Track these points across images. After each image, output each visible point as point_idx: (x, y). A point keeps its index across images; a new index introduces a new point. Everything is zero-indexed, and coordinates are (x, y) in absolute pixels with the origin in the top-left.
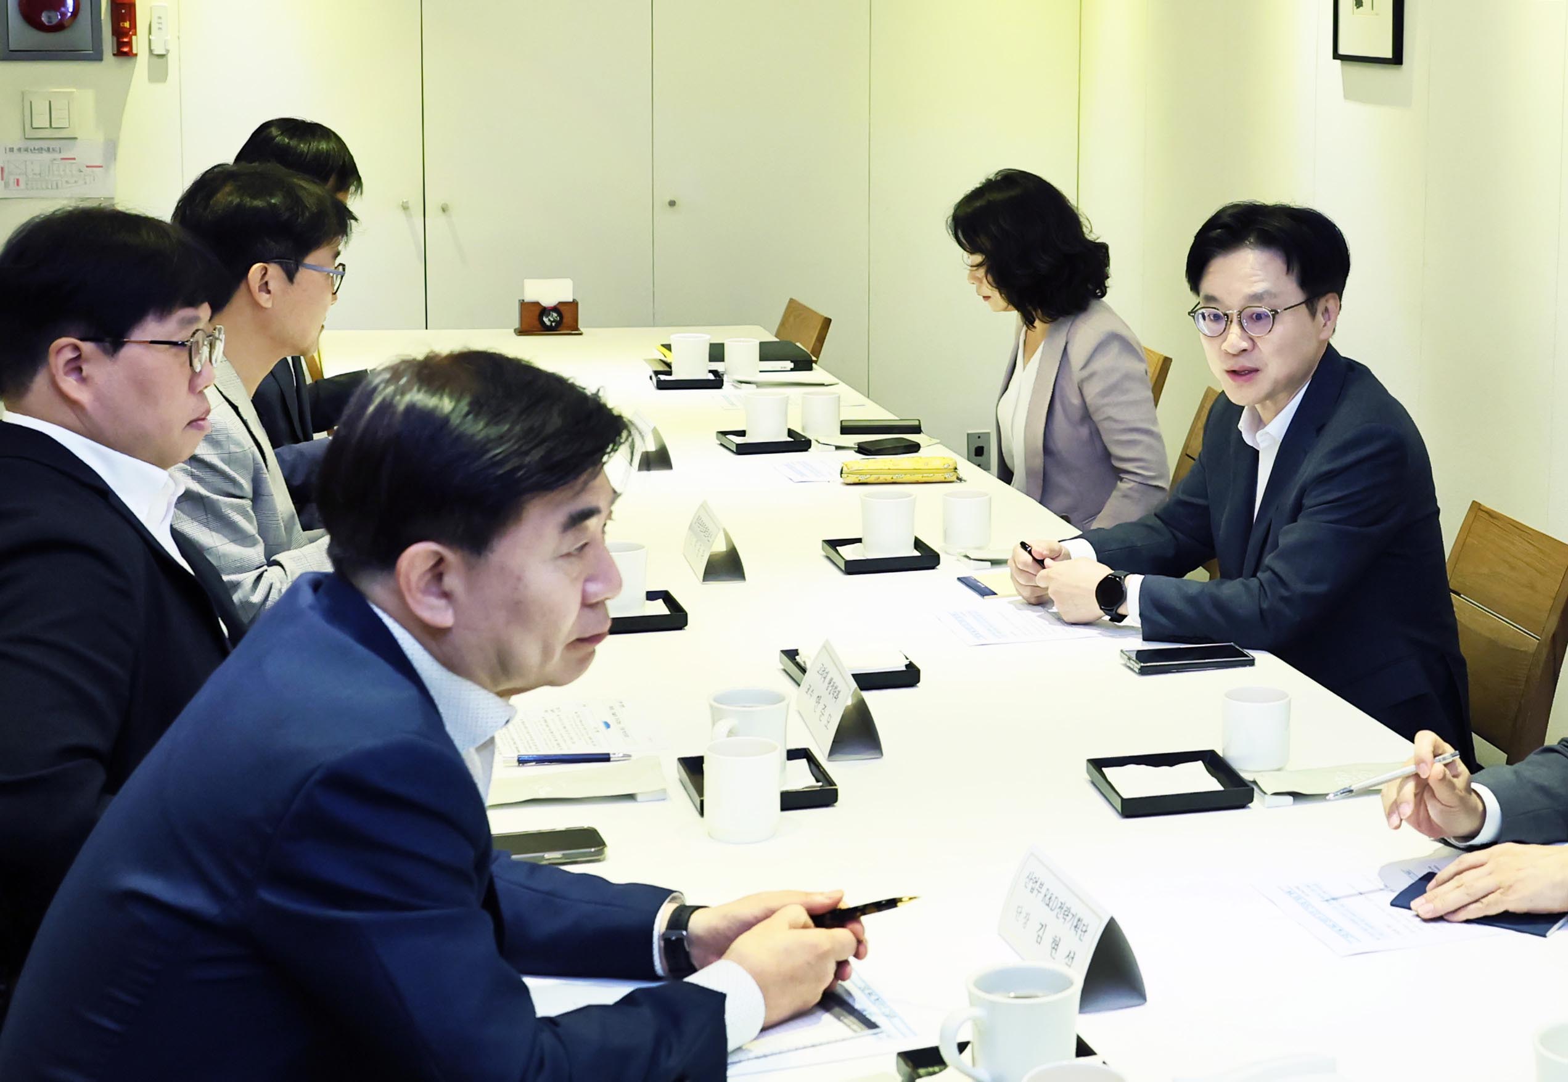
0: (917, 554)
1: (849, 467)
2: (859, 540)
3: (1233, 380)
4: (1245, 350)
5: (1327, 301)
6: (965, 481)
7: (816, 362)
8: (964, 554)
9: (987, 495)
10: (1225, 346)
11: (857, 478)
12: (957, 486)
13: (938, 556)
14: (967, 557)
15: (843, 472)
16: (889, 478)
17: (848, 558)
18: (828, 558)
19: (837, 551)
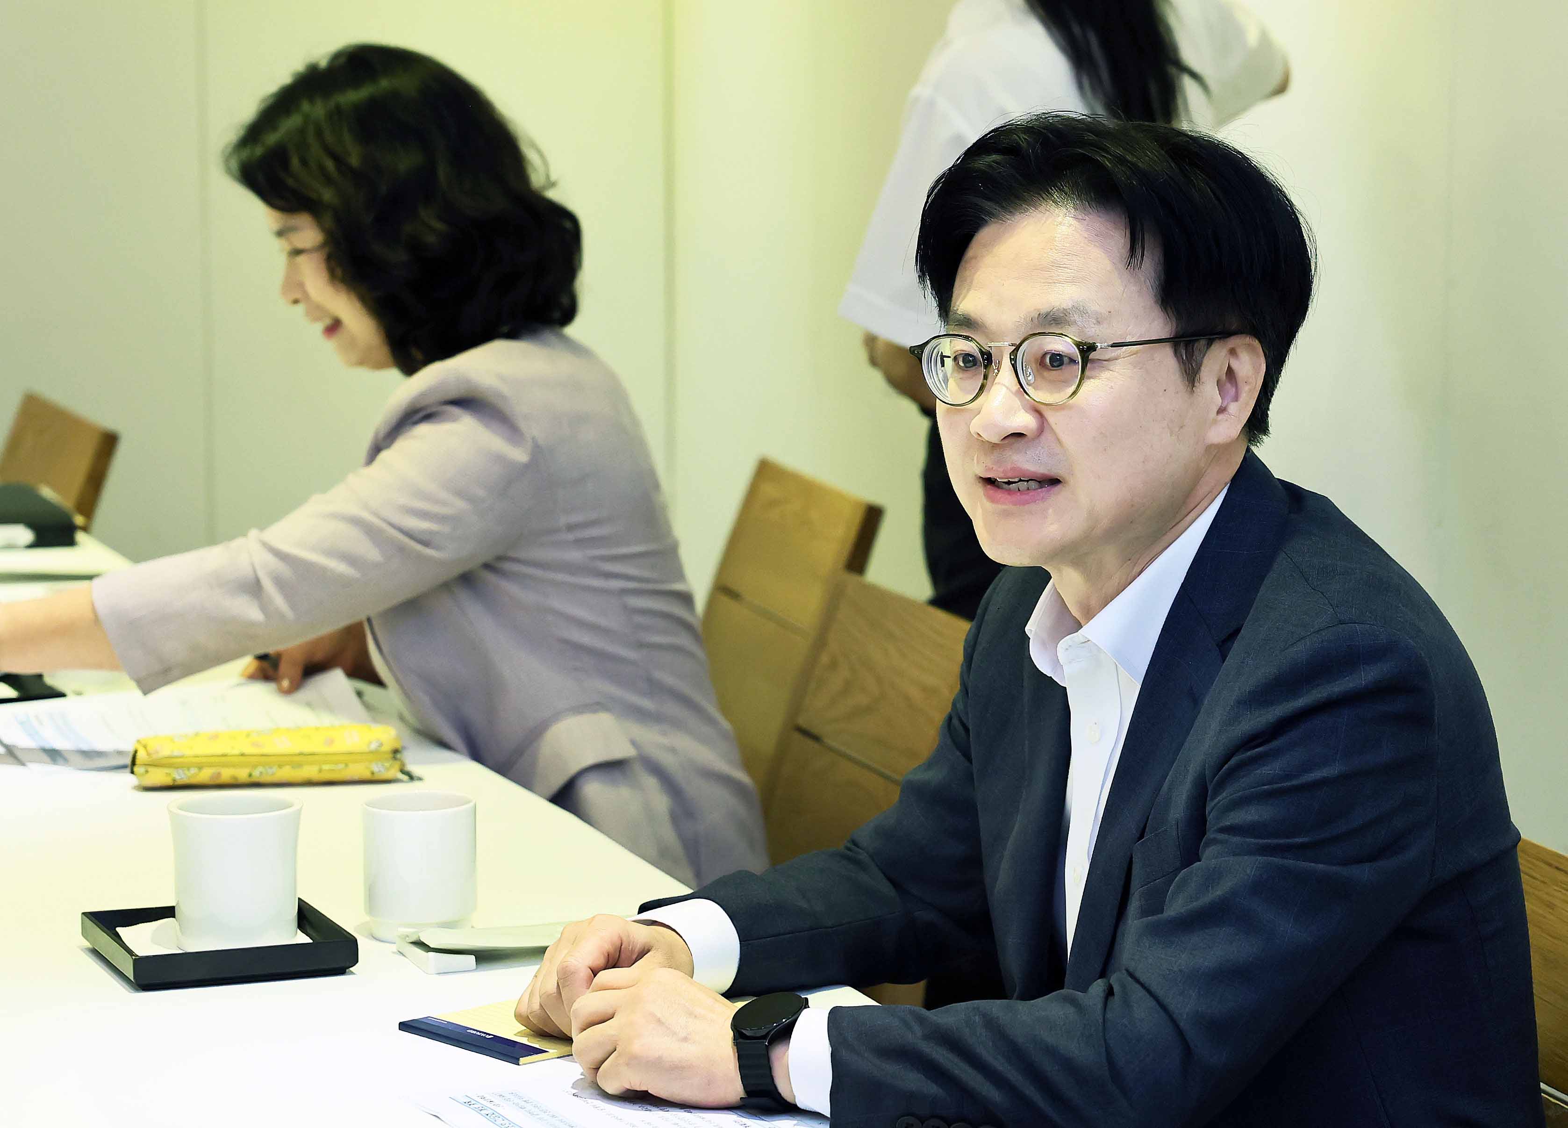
0: (303, 939)
1: (151, 748)
2: (168, 912)
3: (992, 500)
4: (1019, 435)
5: (1233, 352)
6: (420, 779)
7: (85, 529)
8: (413, 939)
9: (469, 802)
10: (976, 425)
11: (168, 774)
12: (403, 789)
13: (355, 942)
14: (420, 944)
15: (138, 761)
16: (242, 775)
17: (142, 951)
18: (95, 953)
19: (117, 938)
